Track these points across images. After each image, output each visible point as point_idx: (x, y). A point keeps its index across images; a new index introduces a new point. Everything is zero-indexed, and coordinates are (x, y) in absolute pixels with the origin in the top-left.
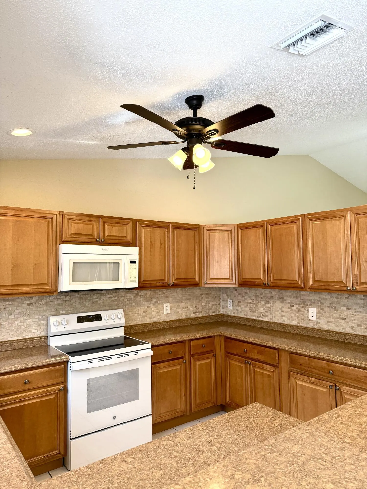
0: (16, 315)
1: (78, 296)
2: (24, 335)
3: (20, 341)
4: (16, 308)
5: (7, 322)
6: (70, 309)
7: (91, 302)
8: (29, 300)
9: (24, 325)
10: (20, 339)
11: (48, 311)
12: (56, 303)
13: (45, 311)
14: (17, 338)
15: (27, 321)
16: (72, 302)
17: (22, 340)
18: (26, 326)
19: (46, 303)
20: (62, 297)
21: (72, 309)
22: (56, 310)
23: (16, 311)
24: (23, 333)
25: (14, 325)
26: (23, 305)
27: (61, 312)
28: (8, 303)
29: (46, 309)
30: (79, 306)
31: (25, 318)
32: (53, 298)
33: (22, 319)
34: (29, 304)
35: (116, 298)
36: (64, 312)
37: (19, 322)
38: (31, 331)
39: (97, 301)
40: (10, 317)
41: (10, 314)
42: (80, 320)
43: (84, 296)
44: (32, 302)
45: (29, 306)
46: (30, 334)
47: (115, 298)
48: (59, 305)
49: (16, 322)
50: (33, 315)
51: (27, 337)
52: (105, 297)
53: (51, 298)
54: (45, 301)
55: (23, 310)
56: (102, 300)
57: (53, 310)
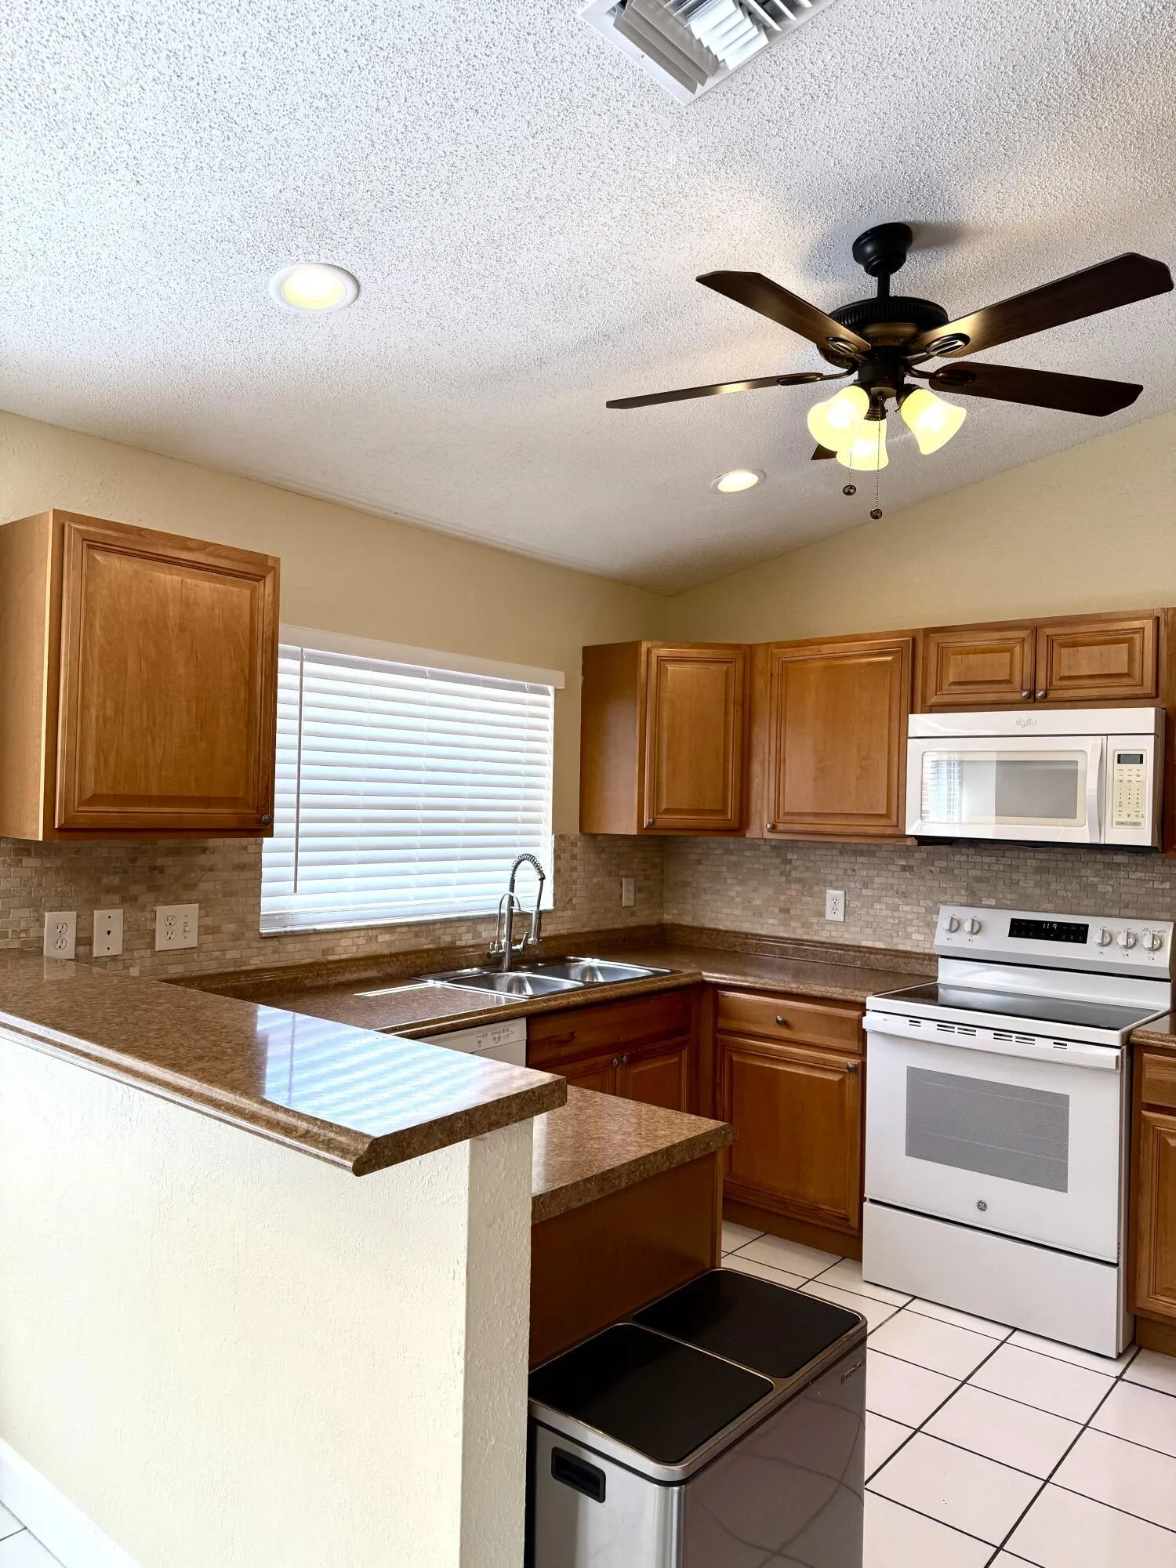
0: (877, 889)
1: (1032, 861)
2: (895, 940)
3: (883, 952)
4: (876, 872)
5: (858, 903)
6: (1009, 896)
7: (1074, 886)
8: (905, 858)
9: (893, 917)
10: (886, 950)
11: (949, 892)
12: (973, 873)
13: (944, 891)
14: (880, 945)
15: (901, 909)
16: (1016, 876)
17: (888, 952)
18: (897, 921)
19: (945, 871)
20: (986, 860)
21: (1014, 897)
22: (972, 893)
23: (877, 880)
24: (892, 936)
25: (872, 912)
26: (891, 867)
27: (985, 902)
28: (861, 859)
29: (945, 886)
30: (1037, 891)
31: (896, 900)
32: (963, 858)
33: (889, 900)
34: (904, 869)
35: (1167, 885)
36: (993, 902)
37: (884, 907)
38: (908, 936)
39: (1095, 886)
40: (865, 892)
41: (865, 886)
42: (1020, 929)
43: (1052, 864)
44: (912, 862)
45: (904, 873)
46: (908, 942)
47: (1162, 882)
48: (979, 880)
49: (877, 906)
50: (915, 896)
51: (901, 947)
52: (1122, 874)
53: (957, 858)
54: (943, 864)
55: (891, 881)
56: (1111, 882)
57: (963, 892)
